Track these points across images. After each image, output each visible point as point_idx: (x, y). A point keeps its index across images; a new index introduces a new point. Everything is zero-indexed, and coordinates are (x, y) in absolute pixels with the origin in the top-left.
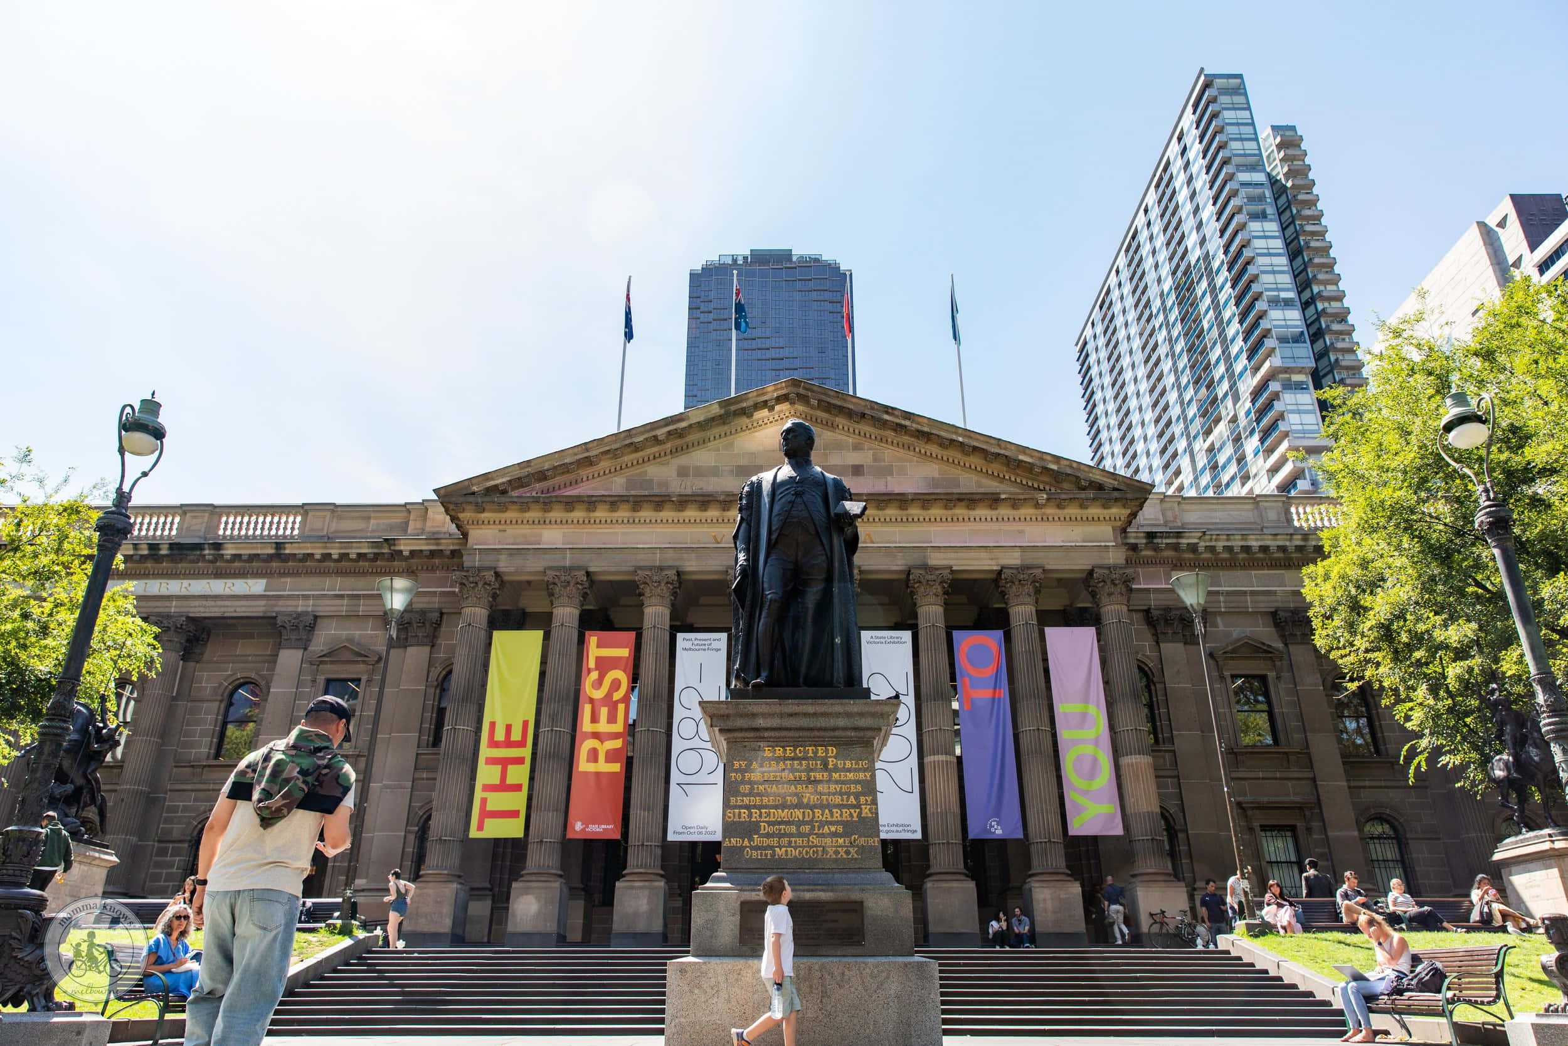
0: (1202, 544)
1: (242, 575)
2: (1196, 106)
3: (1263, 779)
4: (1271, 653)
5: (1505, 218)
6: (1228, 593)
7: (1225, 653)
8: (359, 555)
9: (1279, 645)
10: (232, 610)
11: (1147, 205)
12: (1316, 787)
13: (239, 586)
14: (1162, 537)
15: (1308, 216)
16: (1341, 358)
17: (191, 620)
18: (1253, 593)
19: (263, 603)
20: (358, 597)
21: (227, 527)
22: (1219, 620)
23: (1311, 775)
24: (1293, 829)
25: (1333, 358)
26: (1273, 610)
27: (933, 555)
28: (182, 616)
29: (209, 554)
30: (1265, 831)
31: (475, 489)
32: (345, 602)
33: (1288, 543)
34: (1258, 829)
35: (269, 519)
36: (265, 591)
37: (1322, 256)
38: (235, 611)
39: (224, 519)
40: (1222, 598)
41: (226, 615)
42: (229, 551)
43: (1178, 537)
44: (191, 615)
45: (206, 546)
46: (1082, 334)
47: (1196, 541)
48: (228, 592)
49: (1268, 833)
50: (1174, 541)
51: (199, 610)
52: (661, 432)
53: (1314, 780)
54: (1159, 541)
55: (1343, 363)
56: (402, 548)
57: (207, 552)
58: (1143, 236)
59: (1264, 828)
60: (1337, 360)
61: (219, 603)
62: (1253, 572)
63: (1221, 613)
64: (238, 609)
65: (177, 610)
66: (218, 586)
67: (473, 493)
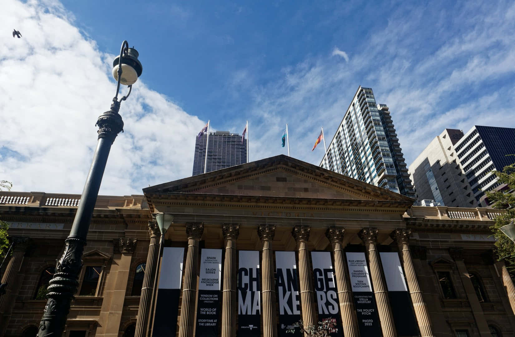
0: (423, 223)
1: (54, 221)
2: (358, 96)
3: (454, 311)
4: (450, 263)
5: (445, 135)
6: (433, 241)
7: (435, 263)
8: (105, 215)
9: (452, 261)
10: (49, 236)
11: (343, 125)
12: (473, 315)
13: (53, 226)
14: (410, 220)
15: (391, 131)
16: (403, 173)
17: (31, 240)
18: (441, 241)
19: (62, 233)
20: (103, 232)
21: (49, 203)
22: (430, 251)
23: (470, 310)
24: (466, 331)
25: (401, 173)
26: (449, 248)
27: (337, 223)
28: (26, 238)
29: (41, 212)
30: (457, 332)
31: (159, 189)
32: (97, 234)
33: (451, 224)
34: (455, 331)
35: (67, 200)
36: (64, 228)
37: (396, 143)
38: (50, 237)
39: (48, 199)
40: (430, 243)
41: (46, 238)
42: (50, 212)
43: (415, 220)
44: (31, 237)
45: (41, 209)
46: (321, 163)
47: (421, 222)
48: (48, 228)
49: (459, 333)
50: (414, 221)
51: (33, 235)
52: (233, 172)
53: (472, 312)
54: (409, 221)
55: (404, 175)
56: (123, 213)
57: (40, 211)
58: (342, 134)
59: (457, 331)
60: (402, 174)
61: (43, 233)
62: (440, 234)
63: (431, 249)
64: (51, 235)
65: (25, 235)
66: (44, 226)
67: (159, 191)
